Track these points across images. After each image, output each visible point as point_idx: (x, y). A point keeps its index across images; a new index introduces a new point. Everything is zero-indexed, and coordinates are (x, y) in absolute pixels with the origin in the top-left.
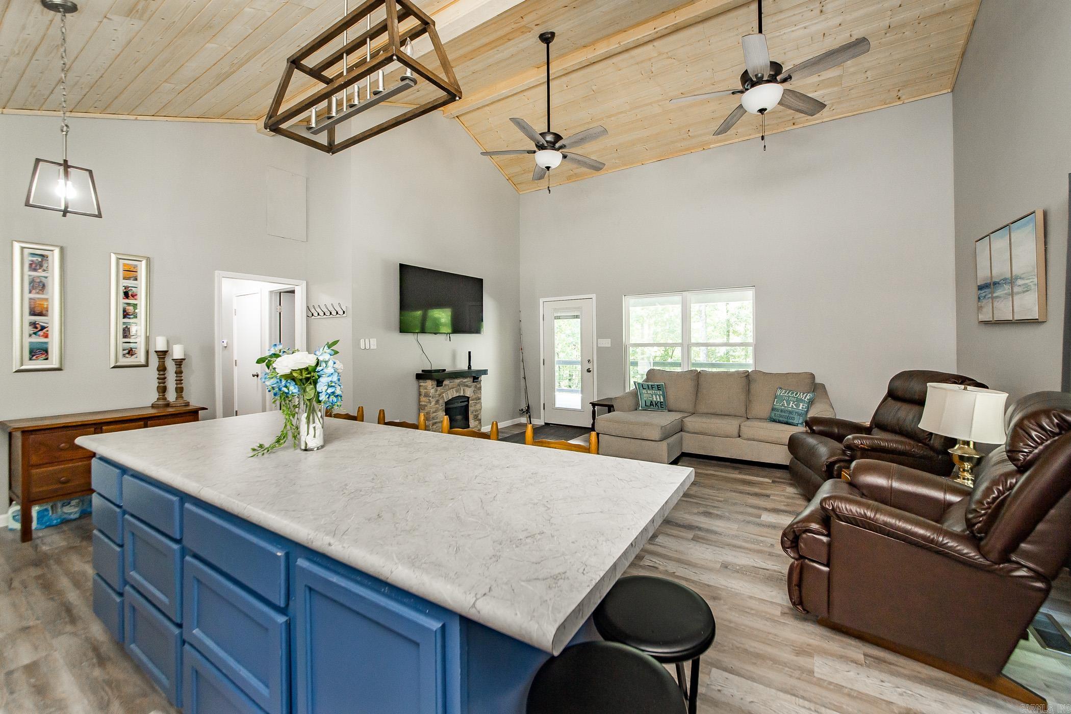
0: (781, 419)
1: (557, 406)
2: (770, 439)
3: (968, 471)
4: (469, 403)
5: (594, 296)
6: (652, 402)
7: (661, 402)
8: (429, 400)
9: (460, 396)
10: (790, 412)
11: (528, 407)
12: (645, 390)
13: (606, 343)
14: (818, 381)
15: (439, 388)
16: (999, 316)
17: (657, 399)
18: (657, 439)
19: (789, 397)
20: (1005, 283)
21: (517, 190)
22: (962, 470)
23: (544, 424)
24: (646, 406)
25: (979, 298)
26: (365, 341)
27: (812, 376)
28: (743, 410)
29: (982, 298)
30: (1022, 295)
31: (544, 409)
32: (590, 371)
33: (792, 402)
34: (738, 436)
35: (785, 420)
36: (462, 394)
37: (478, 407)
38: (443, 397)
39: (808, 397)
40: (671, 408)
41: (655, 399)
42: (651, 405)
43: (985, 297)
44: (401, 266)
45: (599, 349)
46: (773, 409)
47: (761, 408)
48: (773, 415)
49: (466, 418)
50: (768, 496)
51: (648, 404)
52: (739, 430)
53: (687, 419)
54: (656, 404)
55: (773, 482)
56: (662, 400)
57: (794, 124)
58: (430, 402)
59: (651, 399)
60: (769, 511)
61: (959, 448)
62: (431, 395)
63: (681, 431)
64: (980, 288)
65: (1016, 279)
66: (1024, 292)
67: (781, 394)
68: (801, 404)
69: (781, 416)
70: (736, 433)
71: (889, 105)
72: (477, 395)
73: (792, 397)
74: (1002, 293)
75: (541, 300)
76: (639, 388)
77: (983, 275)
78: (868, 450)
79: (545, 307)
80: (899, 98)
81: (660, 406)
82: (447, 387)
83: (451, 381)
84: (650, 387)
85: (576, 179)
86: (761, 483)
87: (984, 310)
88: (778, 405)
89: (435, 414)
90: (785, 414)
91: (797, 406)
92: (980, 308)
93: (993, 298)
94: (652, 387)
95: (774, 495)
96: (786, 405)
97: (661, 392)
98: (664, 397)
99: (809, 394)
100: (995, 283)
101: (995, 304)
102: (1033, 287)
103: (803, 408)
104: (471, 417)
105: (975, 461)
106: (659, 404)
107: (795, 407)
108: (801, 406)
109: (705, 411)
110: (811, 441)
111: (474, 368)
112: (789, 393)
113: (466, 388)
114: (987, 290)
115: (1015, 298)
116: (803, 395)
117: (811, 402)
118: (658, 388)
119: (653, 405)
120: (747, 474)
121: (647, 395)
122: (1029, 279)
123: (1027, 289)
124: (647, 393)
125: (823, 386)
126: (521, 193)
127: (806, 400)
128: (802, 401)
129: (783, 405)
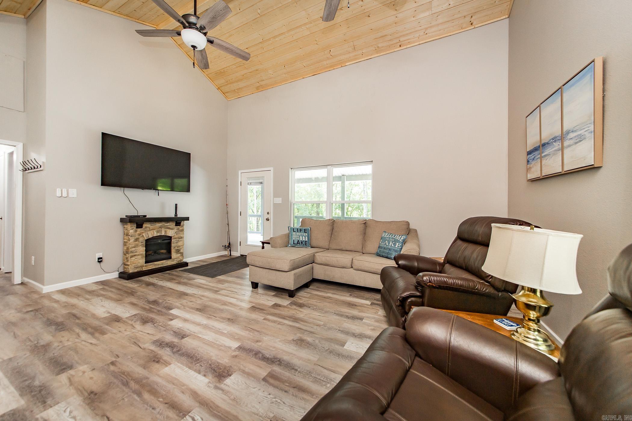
0: (384, 254)
1: (249, 243)
2: (372, 270)
3: (533, 320)
4: (171, 241)
5: (272, 169)
6: (298, 241)
7: (305, 241)
8: (129, 238)
9: (161, 235)
10: (390, 249)
11: (230, 244)
12: (295, 233)
13: (279, 200)
14: (412, 226)
15: (139, 230)
16: (547, 171)
17: (303, 239)
18: (286, 270)
19: (390, 238)
20: (555, 142)
21: (226, 97)
22: (527, 319)
23: (240, 255)
24: (294, 244)
25: (528, 161)
26: (62, 191)
27: (408, 224)
28: (361, 247)
29: (530, 161)
30: (574, 146)
31: (240, 245)
32: (268, 220)
33: (391, 242)
34: (351, 266)
35: (386, 255)
36: (163, 234)
37: (180, 244)
38: (143, 236)
39: (402, 238)
40: (313, 246)
41: (301, 239)
42: (297, 243)
43: (533, 159)
44: (103, 134)
45: (275, 205)
46: (379, 247)
47: (372, 246)
48: (379, 251)
49: (169, 252)
50: (361, 319)
51: (296, 242)
52: (352, 262)
53: (317, 254)
54: (302, 243)
55: (372, 304)
56: (307, 240)
57: (400, 46)
58: (129, 240)
59: (298, 239)
60: (356, 336)
61: (523, 295)
62: (130, 234)
63: (313, 262)
64: (529, 153)
65: (568, 133)
66: (576, 143)
67: (385, 236)
68: (397, 244)
69: (384, 252)
70: (349, 265)
71: (464, 30)
72: (179, 235)
73: (392, 238)
74: (551, 150)
75: (240, 172)
76: (291, 231)
77: (532, 141)
78: (435, 287)
79: (242, 176)
80: (472, 24)
81: (304, 244)
82: (148, 229)
83: (152, 224)
84: (299, 230)
85: (262, 90)
86: (362, 306)
87: (532, 170)
88: (382, 245)
89: (134, 249)
90: (386, 251)
91: (395, 244)
92: (528, 170)
93: (541, 158)
94: (300, 231)
95: (368, 317)
96: (387, 244)
97: (306, 234)
98: (308, 239)
99: (403, 236)
100: (544, 145)
101: (544, 162)
102: (588, 135)
103: (398, 246)
104: (173, 251)
105: (543, 311)
106: (304, 243)
107: (393, 246)
108: (397, 245)
109: (335, 248)
110: (396, 274)
111: (179, 215)
112: (390, 235)
113: (167, 229)
114: (536, 153)
115: (566, 151)
116: (399, 237)
117: (404, 242)
118: (305, 231)
119: (299, 243)
120: (355, 296)
121: (296, 236)
122: (584, 129)
123: (580, 139)
124: (296, 235)
125: (416, 231)
126: (229, 100)
127: (401, 240)
128: (398, 241)
129: (386, 244)
